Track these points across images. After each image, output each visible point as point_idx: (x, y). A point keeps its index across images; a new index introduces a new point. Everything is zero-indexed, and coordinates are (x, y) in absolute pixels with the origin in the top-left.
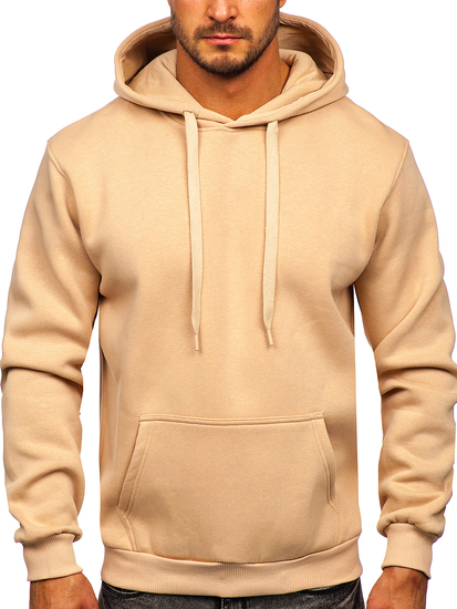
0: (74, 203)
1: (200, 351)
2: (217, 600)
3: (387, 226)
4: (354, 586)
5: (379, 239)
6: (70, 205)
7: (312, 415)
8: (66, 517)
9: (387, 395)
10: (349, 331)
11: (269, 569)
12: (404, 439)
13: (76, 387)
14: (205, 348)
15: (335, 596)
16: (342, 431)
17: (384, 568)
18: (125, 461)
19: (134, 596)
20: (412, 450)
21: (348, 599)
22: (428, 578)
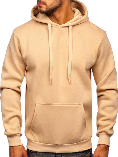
0: (20, 46)
1: (52, 85)
2: (55, 153)
3: (100, 53)
4: (90, 150)
5: (98, 56)
6: (19, 47)
7: (80, 103)
8: (18, 129)
9: (99, 97)
10: (90, 80)
11: (68, 146)
12: (103, 108)
13: (19, 93)
14: (53, 84)
15: (85, 153)
16: (88, 108)
17: (98, 145)
18: (32, 115)
19: (35, 152)
20: (106, 111)
21: (88, 154)
22: (109, 147)
